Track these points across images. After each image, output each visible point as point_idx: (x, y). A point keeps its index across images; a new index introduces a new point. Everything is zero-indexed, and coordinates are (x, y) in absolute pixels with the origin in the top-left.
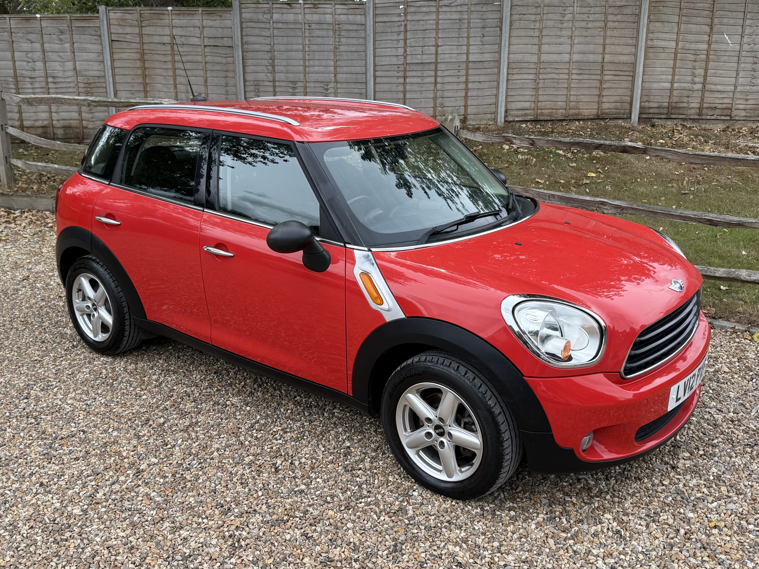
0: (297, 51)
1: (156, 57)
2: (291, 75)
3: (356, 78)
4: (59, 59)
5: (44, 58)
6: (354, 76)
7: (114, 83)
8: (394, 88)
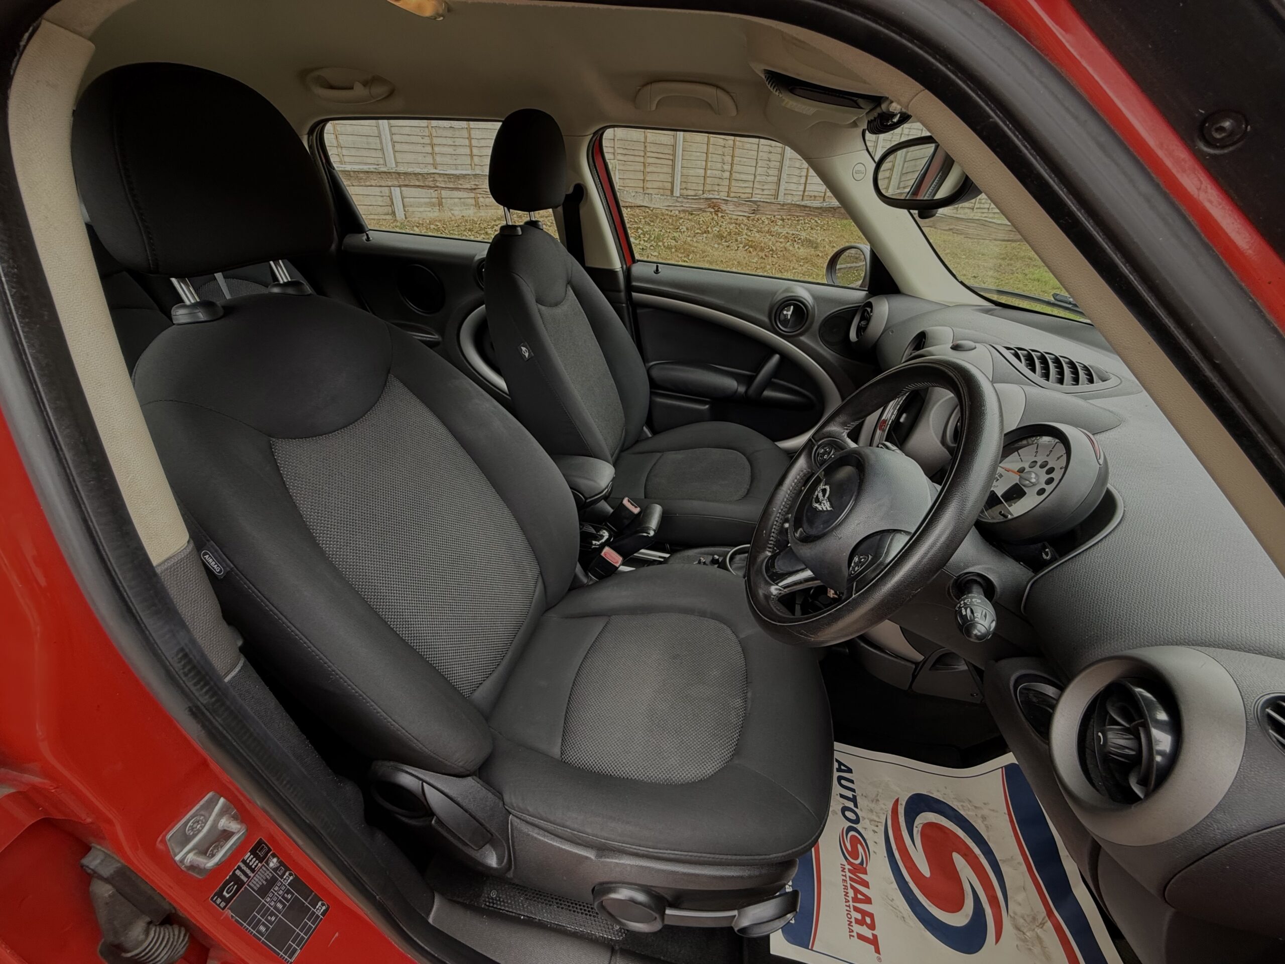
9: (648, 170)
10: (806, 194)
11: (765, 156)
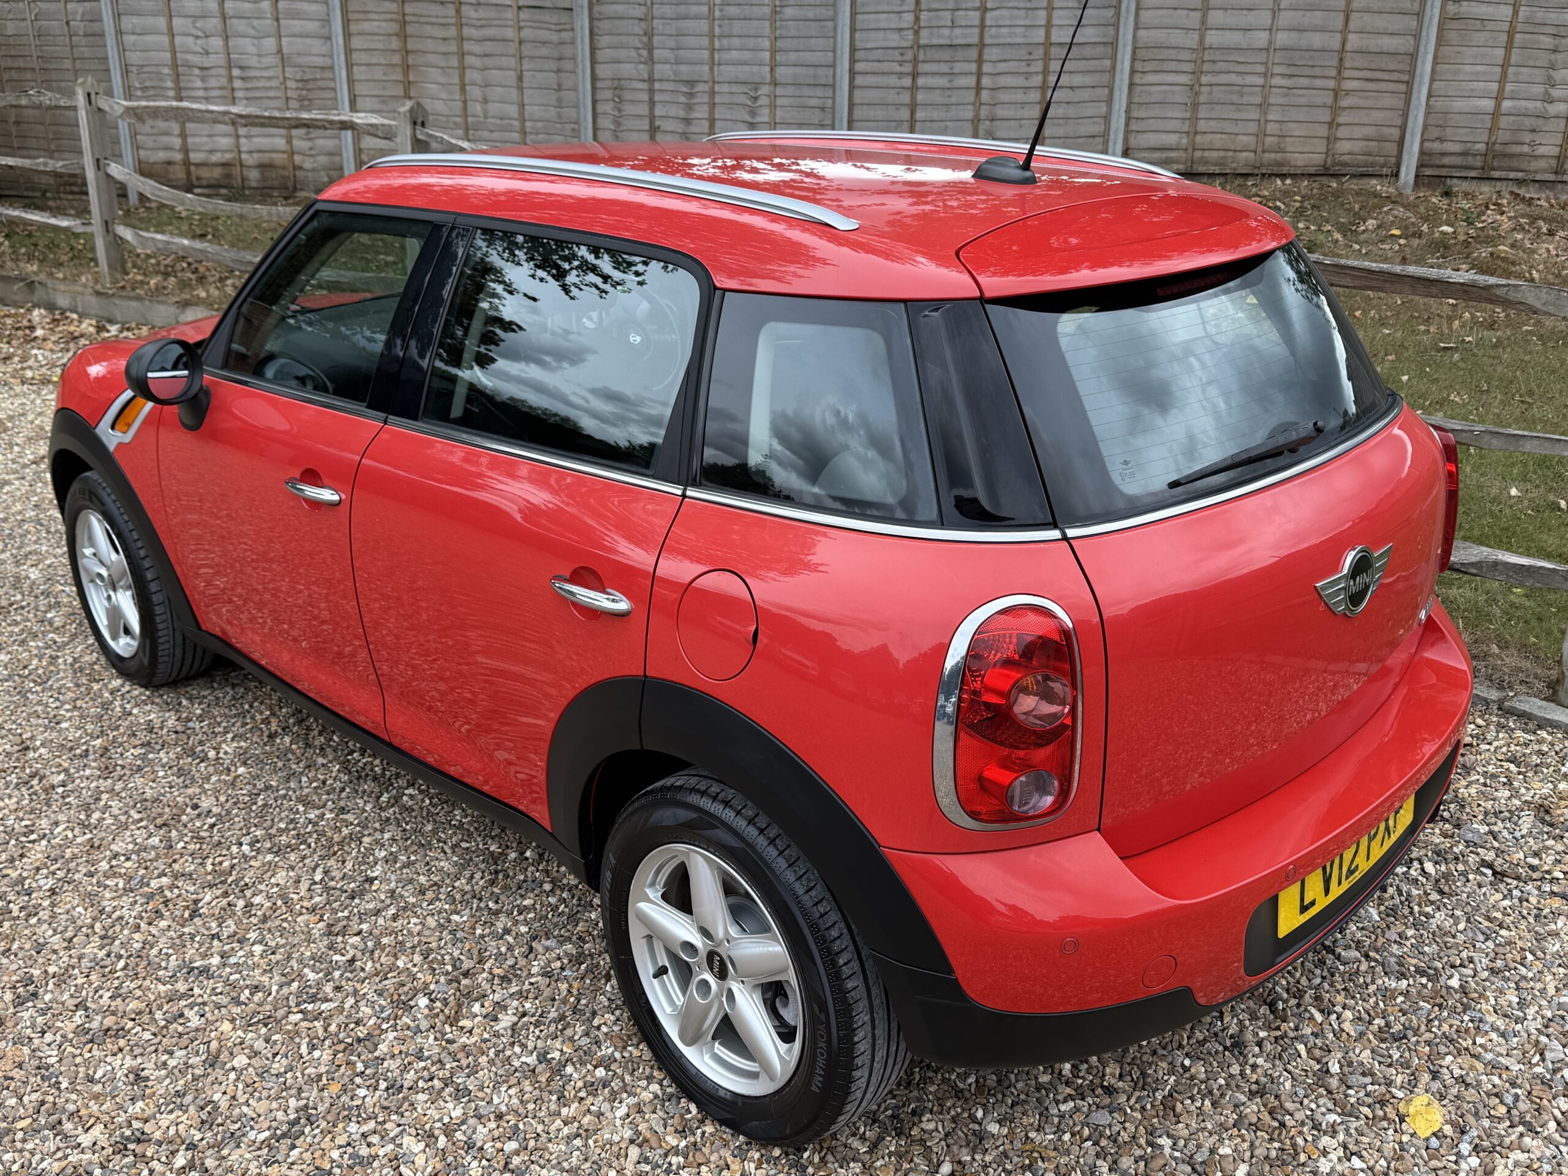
0: (697, 17)
1: (428, 30)
2: (683, 68)
3: (815, 76)
4: (251, 32)
5: (225, 30)
6: (811, 71)
7: (351, 81)
8: (891, 96)
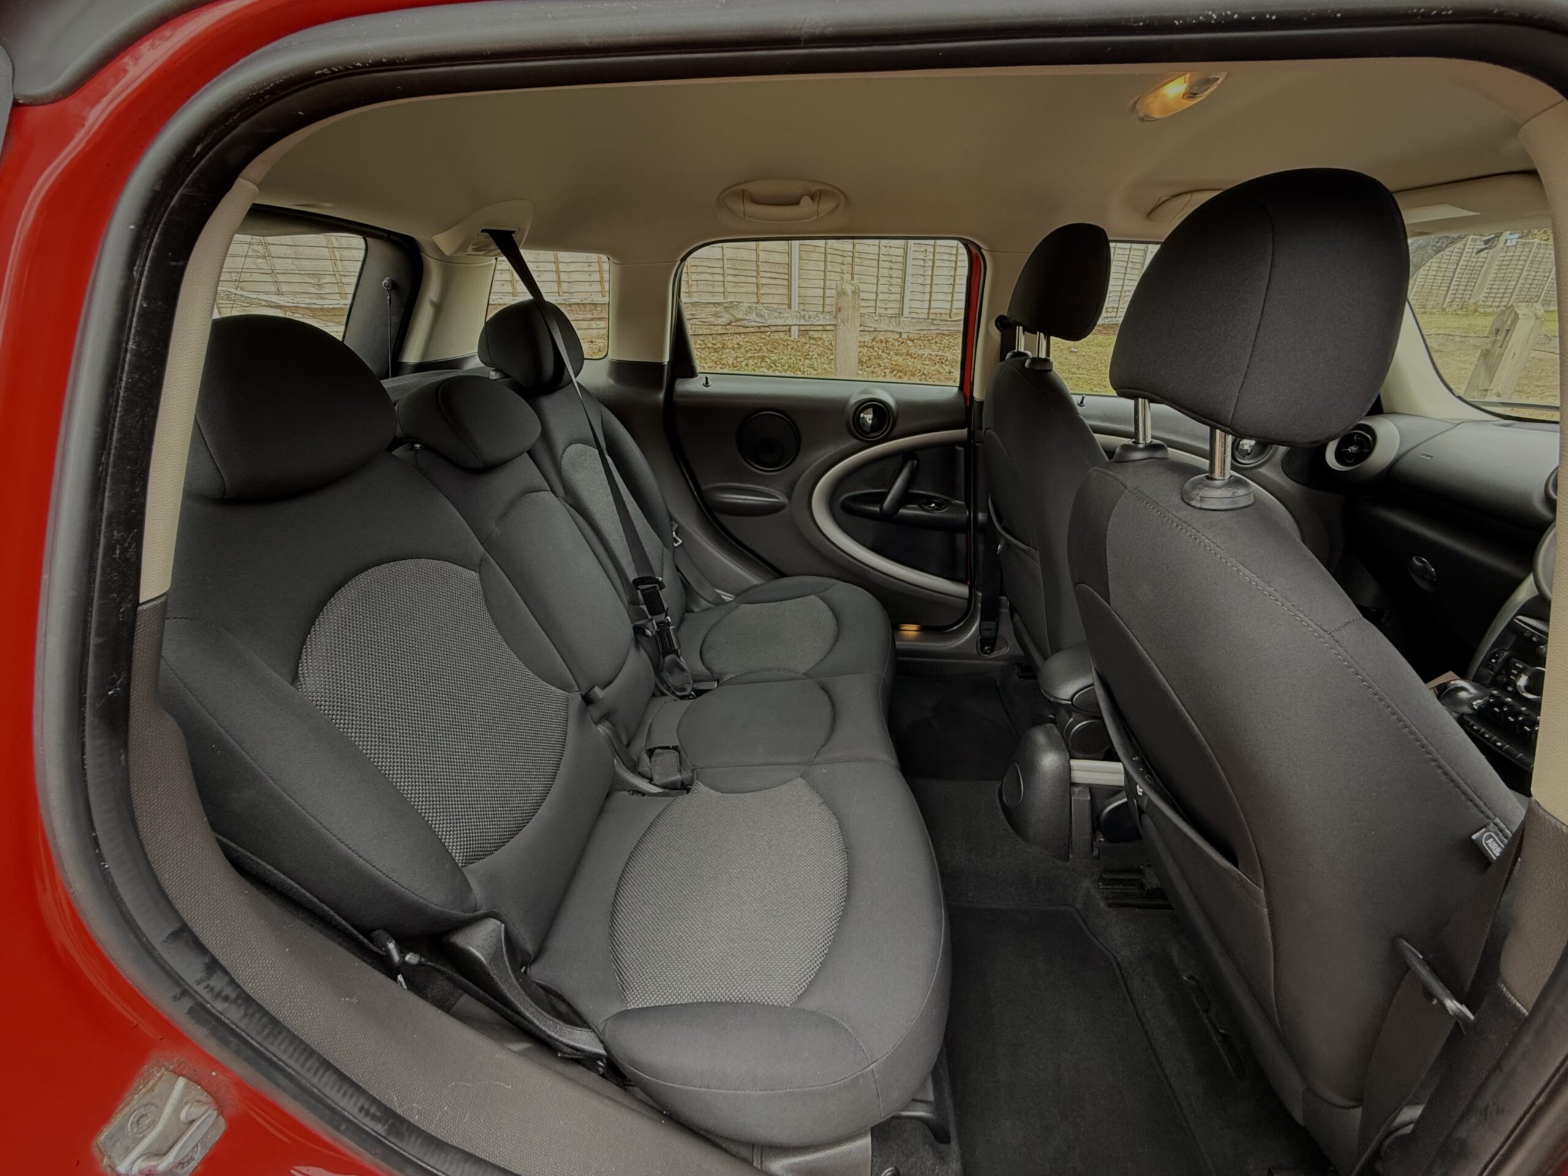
9: (762, 291)
10: (932, 311)
11: (886, 272)
